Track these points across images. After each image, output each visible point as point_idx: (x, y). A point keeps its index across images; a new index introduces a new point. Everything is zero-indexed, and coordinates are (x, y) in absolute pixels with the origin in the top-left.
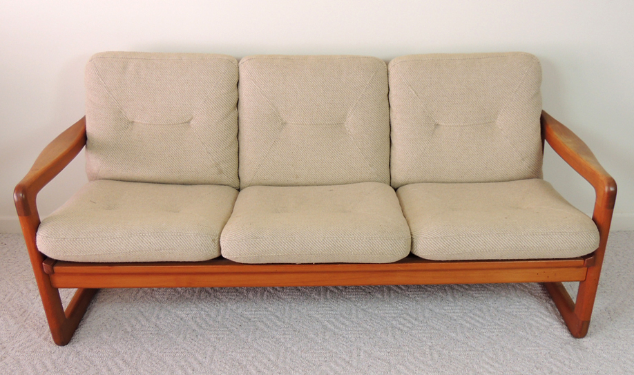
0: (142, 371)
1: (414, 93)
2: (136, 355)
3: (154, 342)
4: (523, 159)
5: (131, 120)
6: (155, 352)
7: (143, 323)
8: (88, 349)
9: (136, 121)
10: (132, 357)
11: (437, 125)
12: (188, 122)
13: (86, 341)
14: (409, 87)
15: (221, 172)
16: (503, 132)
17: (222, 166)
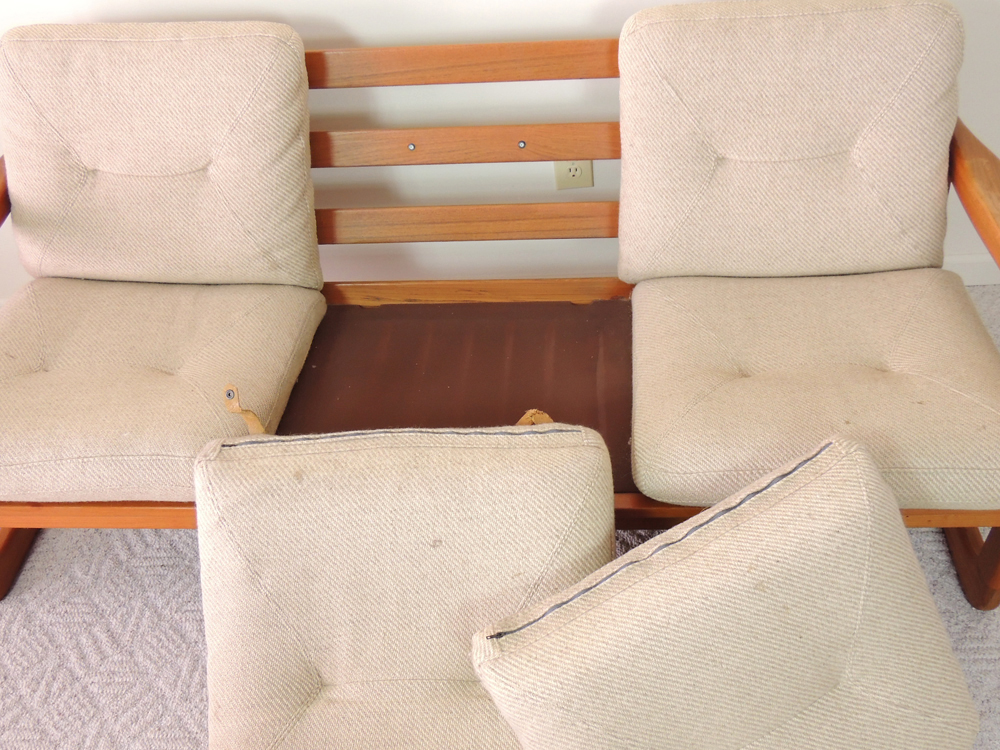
0: (141, 659)
1: (673, 94)
2: (133, 619)
3: (166, 584)
4: (903, 232)
5: (90, 167)
6: (167, 612)
7: (149, 539)
8: (47, 606)
9: (101, 168)
10: (125, 625)
11: (721, 160)
12: (205, 169)
13: (44, 586)
14: (665, 82)
15: (276, 266)
16: (864, 176)
17: (279, 255)
